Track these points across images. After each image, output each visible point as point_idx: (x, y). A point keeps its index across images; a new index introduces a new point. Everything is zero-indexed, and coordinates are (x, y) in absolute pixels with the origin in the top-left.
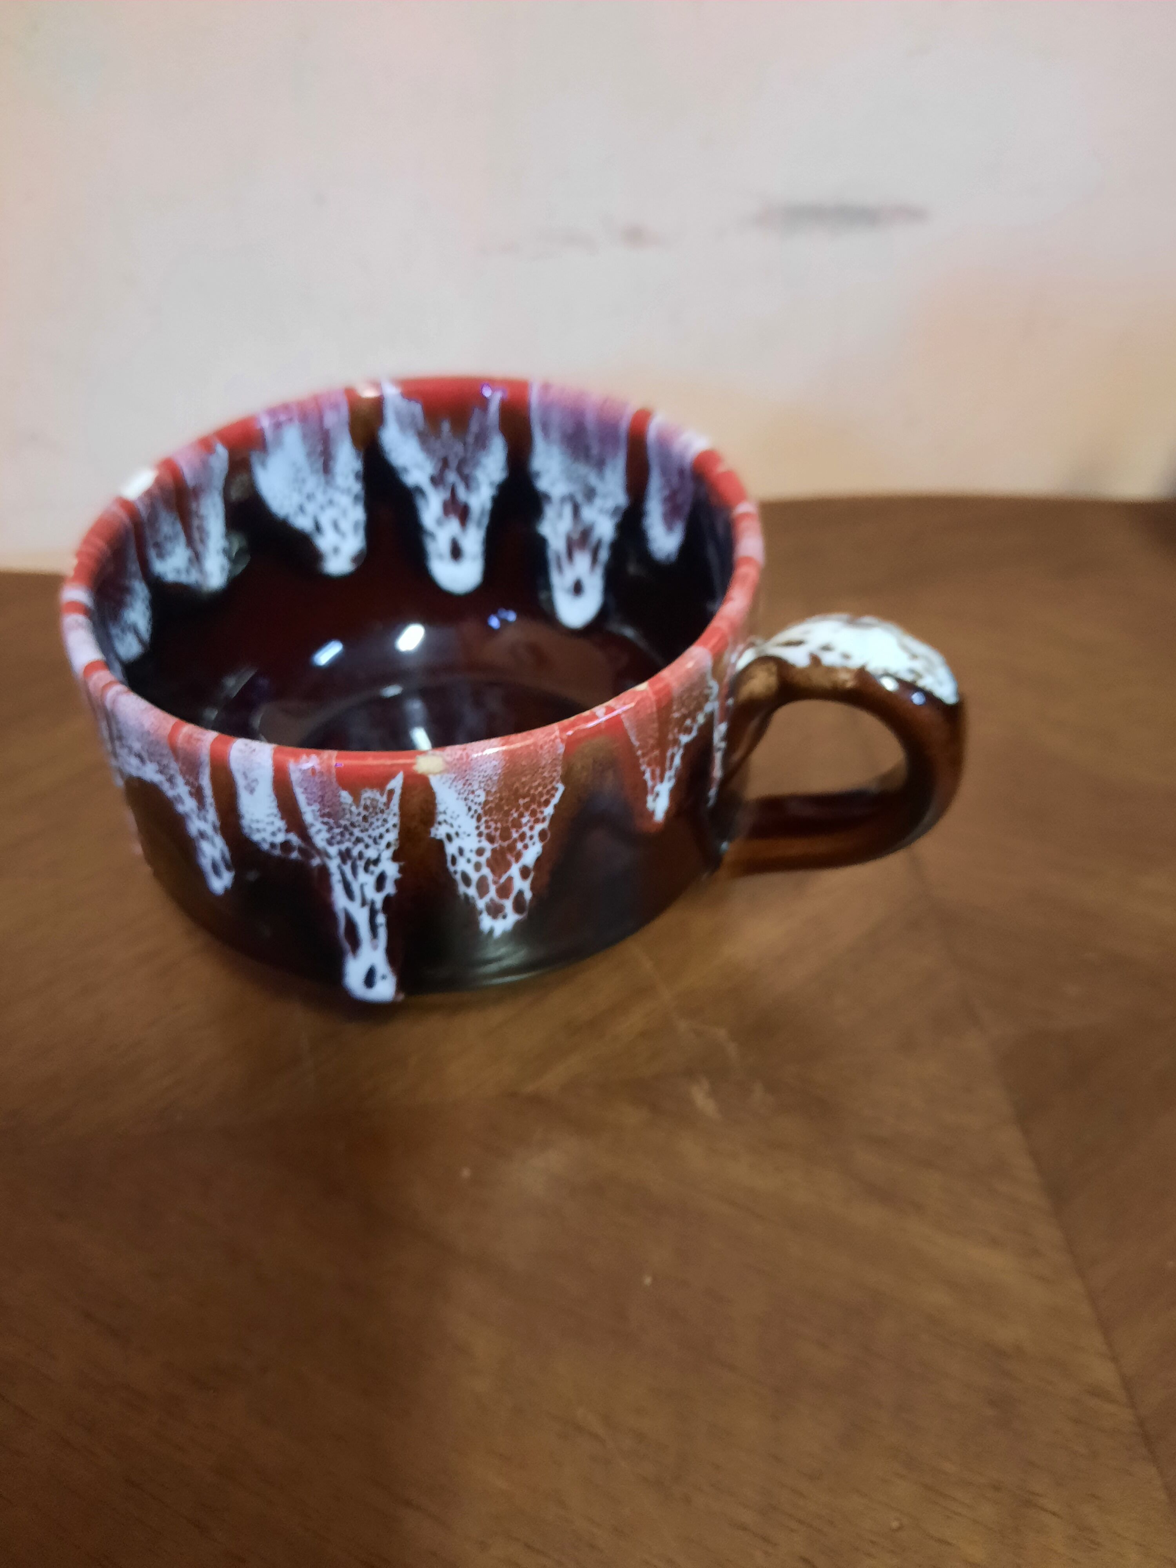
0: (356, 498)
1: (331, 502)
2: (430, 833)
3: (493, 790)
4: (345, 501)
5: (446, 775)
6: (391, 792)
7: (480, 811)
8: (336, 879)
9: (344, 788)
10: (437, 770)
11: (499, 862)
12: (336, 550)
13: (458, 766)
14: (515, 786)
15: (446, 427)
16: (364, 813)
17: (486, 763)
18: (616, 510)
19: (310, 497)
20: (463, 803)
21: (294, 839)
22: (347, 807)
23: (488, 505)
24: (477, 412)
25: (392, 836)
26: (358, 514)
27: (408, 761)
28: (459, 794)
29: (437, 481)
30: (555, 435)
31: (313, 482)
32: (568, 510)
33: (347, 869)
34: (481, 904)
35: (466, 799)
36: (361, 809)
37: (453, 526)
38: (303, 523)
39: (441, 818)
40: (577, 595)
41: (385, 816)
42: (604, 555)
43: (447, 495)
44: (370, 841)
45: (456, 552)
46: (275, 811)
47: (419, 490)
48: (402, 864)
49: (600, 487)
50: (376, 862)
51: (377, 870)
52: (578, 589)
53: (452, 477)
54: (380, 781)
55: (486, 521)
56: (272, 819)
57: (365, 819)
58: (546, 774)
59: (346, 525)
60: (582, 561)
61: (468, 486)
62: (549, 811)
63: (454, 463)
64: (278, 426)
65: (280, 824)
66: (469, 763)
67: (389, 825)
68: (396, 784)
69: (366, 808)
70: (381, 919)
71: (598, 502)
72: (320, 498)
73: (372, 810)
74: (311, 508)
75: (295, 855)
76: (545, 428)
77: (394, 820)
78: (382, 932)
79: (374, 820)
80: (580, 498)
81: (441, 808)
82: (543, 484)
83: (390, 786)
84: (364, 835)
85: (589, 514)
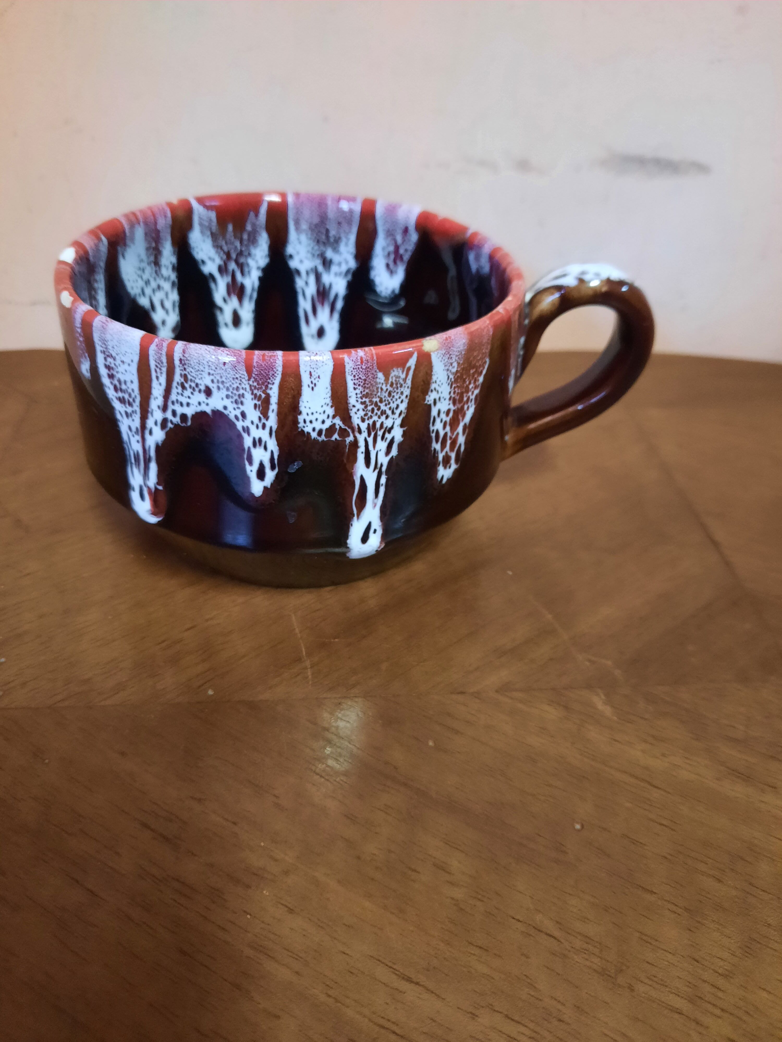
0: (173, 284)
1: (159, 287)
2: (425, 399)
3: (461, 362)
4: (167, 286)
5: (440, 351)
6: (409, 369)
7: (453, 380)
8: (362, 449)
9: (380, 371)
10: (434, 349)
11: (454, 423)
12: (164, 323)
13: (446, 344)
14: (471, 359)
15: (230, 228)
16: (390, 389)
17: (460, 341)
18: (348, 272)
19: (147, 283)
20: (445, 373)
21: (338, 422)
22: (380, 386)
23: (257, 283)
24: (252, 214)
25: (403, 407)
26: (174, 296)
27: (419, 344)
28: (445, 366)
29: (222, 270)
30: (304, 226)
31: (149, 272)
32: (312, 279)
33: (370, 440)
34: (441, 457)
35: (448, 370)
36: (388, 386)
37: (234, 302)
38: (144, 302)
39: (433, 386)
40: (320, 339)
41: (402, 389)
42: (339, 305)
43: (229, 279)
44: (389, 412)
45: (237, 321)
46: (329, 401)
47: (212, 276)
48: (405, 429)
49: (336, 258)
50: (390, 430)
51: (389, 436)
52: (321, 333)
53: (232, 266)
54: (401, 362)
55: (255, 295)
56: (325, 408)
57: (390, 394)
58: (484, 351)
59: (168, 305)
60: (324, 314)
61: (243, 273)
62: (481, 379)
63: (234, 256)
64: (132, 226)
65: (331, 411)
66: (451, 342)
67: (403, 397)
68: (412, 362)
69: (392, 385)
70: (383, 480)
71: (334, 268)
72: (153, 284)
73: (396, 385)
74: (148, 291)
75: (336, 436)
76: (297, 223)
77: (407, 392)
78: (382, 490)
79: (395, 394)
80: (320, 268)
81: (434, 378)
82: (293, 264)
83: (408, 365)
84: (386, 408)
85: (326, 279)
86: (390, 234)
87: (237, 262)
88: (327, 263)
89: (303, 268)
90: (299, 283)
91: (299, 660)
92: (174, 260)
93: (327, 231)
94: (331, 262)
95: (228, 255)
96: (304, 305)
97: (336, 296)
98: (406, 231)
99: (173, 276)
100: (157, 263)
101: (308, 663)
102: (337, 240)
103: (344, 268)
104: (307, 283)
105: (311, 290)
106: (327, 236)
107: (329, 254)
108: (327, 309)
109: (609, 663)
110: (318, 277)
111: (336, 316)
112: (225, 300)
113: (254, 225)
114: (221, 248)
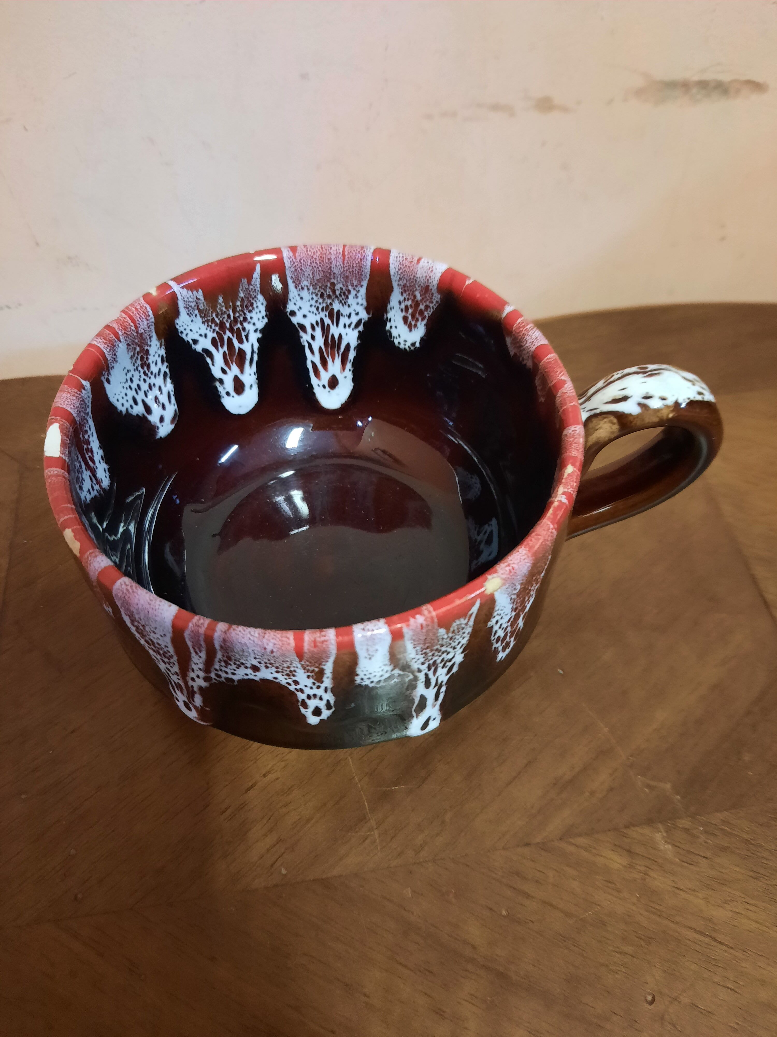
0: (165, 375)
1: (151, 386)
4: (159, 381)
5: (503, 587)
8: (422, 680)
9: (441, 628)
10: (497, 588)
12: (162, 420)
15: (220, 299)
16: (451, 635)
17: (524, 568)
18: (359, 323)
19: (138, 389)
21: (396, 672)
23: (256, 346)
24: (243, 281)
25: (465, 641)
26: (168, 386)
27: (481, 590)
29: (217, 342)
30: (305, 283)
31: (137, 378)
32: (319, 332)
33: (431, 672)
34: (500, 648)
37: (234, 370)
38: (138, 411)
39: (495, 614)
40: (333, 388)
41: (464, 630)
42: (352, 355)
43: (225, 349)
44: (450, 650)
45: (239, 387)
46: (386, 662)
47: (206, 352)
48: (466, 652)
50: (451, 660)
51: (449, 664)
52: (333, 383)
53: (227, 335)
54: (463, 612)
55: (255, 357)
56: (383, 667)
57: (451, 638)
58: (547, 554)
60: (335, 367)
61: (240, 339)
62: (543, 574)
63: (228, 325)
65: (389, 667)
66: (515, 573)
67: (465, 635)
68: (475, 609)
69: (453, 632)
70: (443, 689)
72: (145, 387)
73: (458, 630)
74: (140, 397)
75: (395, 680)
76: (297, 281)
77: (469, 630)
78: (442, 695)
79: (456, 636)
81: (497, 608)
82: (296, 320)
83: (470, 612)
84: (447, 648)
86: (407, 289)
87: (231, 330)
88: (335, 317)
89: (307, 323)
90: (305, 338)
91: (363, 819)
92: (162, 352)
93: (333, 284)
94: (339, 314)
95: (222, 326)
96: (312, 358)
97: (348, 346)
98: (426, 289)
99: (164, 368)
100: (145, 365)
101: (373, 822)
102: (346, 294)
103: (354, 319)
104: (313, 337)
105: (319, 342)
106: (334, 291)
107: (336, 306)
108: (338, 361)
109: (668, 786)
110: (325, 330)
111: (349, 366)
112: (224, 371)
113: (248, 291)
114: (213, 321)
